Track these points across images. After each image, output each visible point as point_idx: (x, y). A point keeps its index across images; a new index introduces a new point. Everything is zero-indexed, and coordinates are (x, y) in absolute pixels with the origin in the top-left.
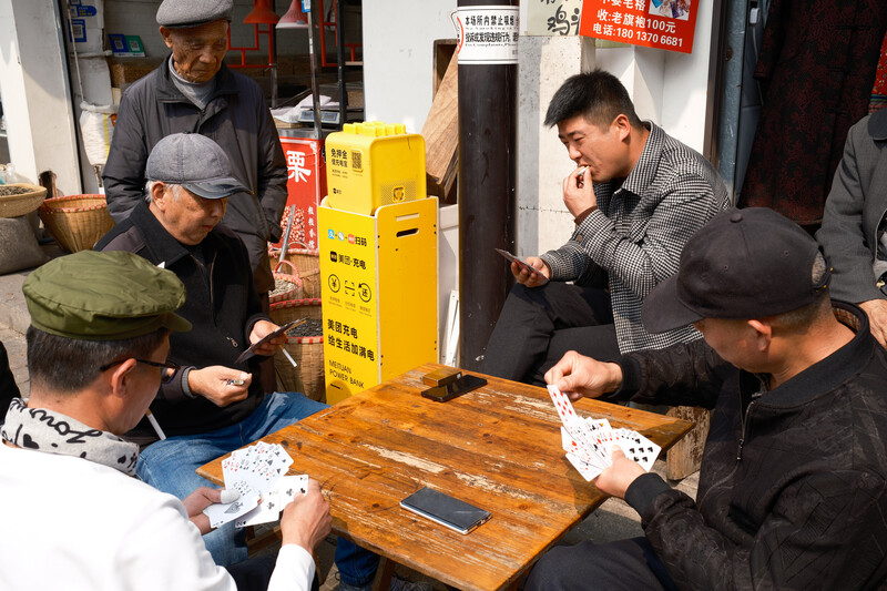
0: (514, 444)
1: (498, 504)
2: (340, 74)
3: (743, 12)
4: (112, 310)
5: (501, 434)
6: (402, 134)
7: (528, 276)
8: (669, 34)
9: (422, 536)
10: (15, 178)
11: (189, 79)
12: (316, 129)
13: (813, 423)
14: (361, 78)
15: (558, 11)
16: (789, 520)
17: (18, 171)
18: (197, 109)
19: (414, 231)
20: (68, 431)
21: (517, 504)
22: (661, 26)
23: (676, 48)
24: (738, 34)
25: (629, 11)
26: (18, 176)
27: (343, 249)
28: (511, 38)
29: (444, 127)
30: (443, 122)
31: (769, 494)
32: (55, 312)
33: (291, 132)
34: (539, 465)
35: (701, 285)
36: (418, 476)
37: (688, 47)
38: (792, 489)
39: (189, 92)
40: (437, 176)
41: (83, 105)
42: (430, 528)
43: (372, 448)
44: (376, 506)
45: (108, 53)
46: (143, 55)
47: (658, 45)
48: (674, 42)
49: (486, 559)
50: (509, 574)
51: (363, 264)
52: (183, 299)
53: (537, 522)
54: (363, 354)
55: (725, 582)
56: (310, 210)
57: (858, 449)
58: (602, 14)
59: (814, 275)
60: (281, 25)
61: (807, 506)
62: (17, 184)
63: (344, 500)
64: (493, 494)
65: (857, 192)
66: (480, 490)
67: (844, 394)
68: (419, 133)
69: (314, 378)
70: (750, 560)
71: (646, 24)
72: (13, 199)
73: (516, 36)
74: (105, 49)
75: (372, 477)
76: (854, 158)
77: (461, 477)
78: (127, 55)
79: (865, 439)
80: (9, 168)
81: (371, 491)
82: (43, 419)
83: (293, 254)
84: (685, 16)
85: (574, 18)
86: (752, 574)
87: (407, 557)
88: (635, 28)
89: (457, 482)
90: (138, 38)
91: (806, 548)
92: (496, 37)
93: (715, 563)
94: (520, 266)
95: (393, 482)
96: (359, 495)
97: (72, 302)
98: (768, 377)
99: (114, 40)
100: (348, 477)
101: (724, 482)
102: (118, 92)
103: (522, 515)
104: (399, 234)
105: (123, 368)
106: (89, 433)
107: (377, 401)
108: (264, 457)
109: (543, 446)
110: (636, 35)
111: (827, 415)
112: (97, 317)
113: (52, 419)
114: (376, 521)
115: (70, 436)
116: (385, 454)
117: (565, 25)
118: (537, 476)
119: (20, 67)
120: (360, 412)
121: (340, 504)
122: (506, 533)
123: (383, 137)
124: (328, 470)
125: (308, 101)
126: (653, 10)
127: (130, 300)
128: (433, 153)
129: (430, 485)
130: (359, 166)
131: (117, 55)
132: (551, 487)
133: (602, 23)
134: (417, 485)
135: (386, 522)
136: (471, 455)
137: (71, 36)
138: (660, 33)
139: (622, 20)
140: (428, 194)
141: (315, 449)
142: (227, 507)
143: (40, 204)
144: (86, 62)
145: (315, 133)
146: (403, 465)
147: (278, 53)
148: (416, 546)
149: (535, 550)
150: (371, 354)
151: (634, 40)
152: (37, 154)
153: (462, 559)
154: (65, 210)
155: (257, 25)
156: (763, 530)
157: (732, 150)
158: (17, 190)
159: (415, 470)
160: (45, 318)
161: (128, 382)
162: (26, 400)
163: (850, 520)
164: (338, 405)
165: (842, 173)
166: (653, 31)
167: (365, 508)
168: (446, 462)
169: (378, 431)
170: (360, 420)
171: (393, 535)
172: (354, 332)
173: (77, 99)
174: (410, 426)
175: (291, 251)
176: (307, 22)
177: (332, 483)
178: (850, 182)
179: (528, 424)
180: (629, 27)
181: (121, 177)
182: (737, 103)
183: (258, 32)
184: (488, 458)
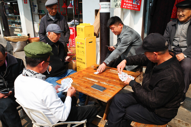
0: (110, 77)
1: (108, 87)
2: (78, 16)
3: (149, 4)
4: (40, 53)
5: (108, 76)
6: (90, 25)
7: (111, 50)
8: (136, 8)
9: (95, 92)
10: (23, 35)
11: (51, 15)
12: (74, 25)
13: (165, 71)
14: (82, 17)
15: (117, 4)
16: (159, 87)
17: (24, 34)
18: (53, 20)
19: (92, 42)
20: (33, 73)
21: (111, 87)
22: (135, 6)
23: (137, 10)
24: (148, 8)
25: (129, 4)
26: (24, 35)
27: (80, 45)
28: (109, 8)
29: (97, 24)
30: (97, 23)
31: (156, 83)
32: (30, 54)
33: (70, 26)
34: (114, 80)
35: (146, 46)
36: (94, 82)
37: (139, 10)
38: (160, 82)
39: (52, 18)
40: (96, 33)
41: (35, 22)
42: (96, 91)
43: (86, 78)
44: (87, 87)
45: (39, 13)
46: (44, 14)
47: (134, 9)
48: (137, 9)
49: (106, 96)
50: (110, 98)
51: (83, 48)
52: (52, 50)
53: (114, 90)
54: (83, 63)
55: (147, 98)
56: (74, 40)
57: (172, 76)
58: (125, 4)
59: (166, 45)
60: (68, 7)
61: (162, 85)
62: (24, 36)
63: (81, 86)
64: (107, 85)
65: (169, 34)
66: (104, 85)
67: (170, 66)
68: (93, 25)
69: (75, 67)
70: (152, 94)
71: (132, 6)
72: (23, 38)
73: (110, 7)
74: (38, 13)
75: (86, 83)
76: (168, 28)
77: (101, 82)
78: (42, 14)
79: (174, 74)
80: (22, 33)
81: (86, 85)
82: (29, 71)
83: (71, 47)
84: (139, 4)
85: (120, 5)
86: (152, 96)
87: (92, 95)
88: (130, 6)
89: (100, 83)
90: (44, 11)
91: (161, 92)
92: (106, 8)
93: (145, 95)
94: (110, 48)
95: (90, 83)
96: (84, 86)
97: (33, 52)
98: (157, 63)
99: (40, 11)
100: (82, 83)
101: (147, 81)
102: (40, 20)
103: (112, 89)
104: (89, 43)
105: (42, 63)
106: (37, 73)
107: (86, 70)
108: (68, 80)
109: (115, 77)
110: (130, 8)
111: (167, 70)
112: (37, 54)
113: (31, 71)
114: (87, 90)
115: (34, 74)
116: (88, 79)
117: (118, 6)
118: (114, 82)
119: (24, 16)
120: (83, 72)
121: (81, 87)
122: (109, 91)
123: (87, 26)
124: (78, 82)
125: (73, 21)
126: (133, 3)
127: (43, 51)
128: (95, 29)
129: (96, 84)
130: (82, 31)
131: (40, 14)
132: (117, 84)
133: (125, 6)
134: (94, 84)
135: (88, 90)
136: (103, 79)
137: (32, 10)
138: (135, 7)
139: (128, 5)
140: (94, 36)
141: (76, 78)
142: (61, 88)
143: (28, 39)
144: (35, 15)
145: (74, 26)
146: (91, 81)
147: (68, 13)
148: (94, 94)
149: (114, 94)
150: (85, 63)
151: (130, 9)
152: (27, 31)
153: (102, 96)
154: (32, 40)
155: (64, 8)
156: (154, 89)
157: (147, 28)
158: (24, 37)
159: (93, 81)
160: (28, 55)
161: (43, 65)
162: (26, 68)
163: (170, 87)
164: (80, 71)
165: (166, 31)
166: (133, 7)
167: (85, 88)
168: (98, 80)
169: (87, 75)
170: (83, 73)
171: (90, 92)
172: (82, 59)
173: (33, 21)
174: (92, 74)
175: (70, 46)
176: (73, 7)
177: (79, 83)
178: (167, 33)
179: (112, 74)
180: (129, 6)
181: (41, 33)
182: (148, 20)
183: (64, 9)
184: (106, 79)
